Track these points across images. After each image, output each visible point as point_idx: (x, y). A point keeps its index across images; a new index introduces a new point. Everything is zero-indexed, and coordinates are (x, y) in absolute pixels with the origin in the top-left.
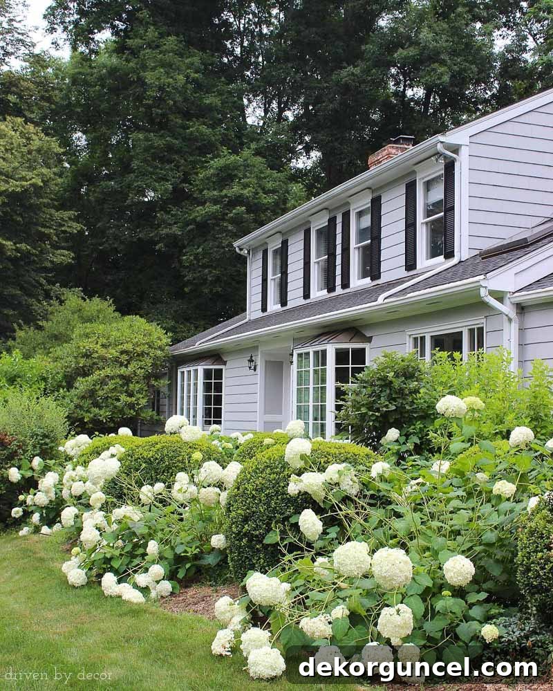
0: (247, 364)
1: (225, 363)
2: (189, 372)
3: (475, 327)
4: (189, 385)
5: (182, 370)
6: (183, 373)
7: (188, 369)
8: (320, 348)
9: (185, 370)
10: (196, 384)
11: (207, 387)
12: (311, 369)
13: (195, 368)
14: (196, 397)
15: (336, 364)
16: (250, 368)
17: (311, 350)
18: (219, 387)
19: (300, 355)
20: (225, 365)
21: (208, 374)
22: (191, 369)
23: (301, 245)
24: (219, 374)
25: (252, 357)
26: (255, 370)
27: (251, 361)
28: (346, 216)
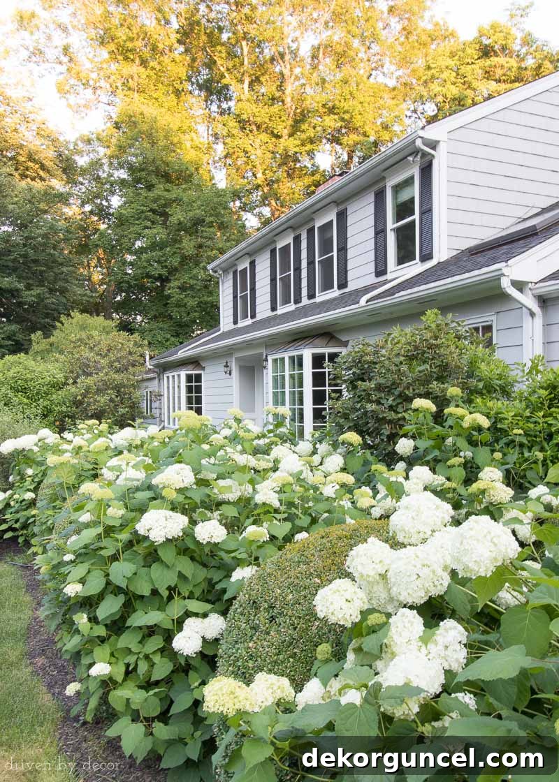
0: (223, 369)
1: (203, 369)
2: (173, 376)
3: (480, 325)
4: (174, 388)
5: (168, 375)
6: (168, 377)
7: (173, 374)
8: (295, 353)
9: (170, 375)
10: (179, 387)
11: (189, 389)
12: (287, 373)
13: (178, 373)
14: (179, 397)
15: (313, 369)
16: (226, 372)
17: (286, 356)
18: (199, 390)
19: (275, 361)
20: (204, 370)
21: (189, 378)
22: (176, 374)
23: (268, 263)
24: (198, 378)
25: (227, 363)
26: (230, 374)
27: (226, 366)
28: (311, 232)
